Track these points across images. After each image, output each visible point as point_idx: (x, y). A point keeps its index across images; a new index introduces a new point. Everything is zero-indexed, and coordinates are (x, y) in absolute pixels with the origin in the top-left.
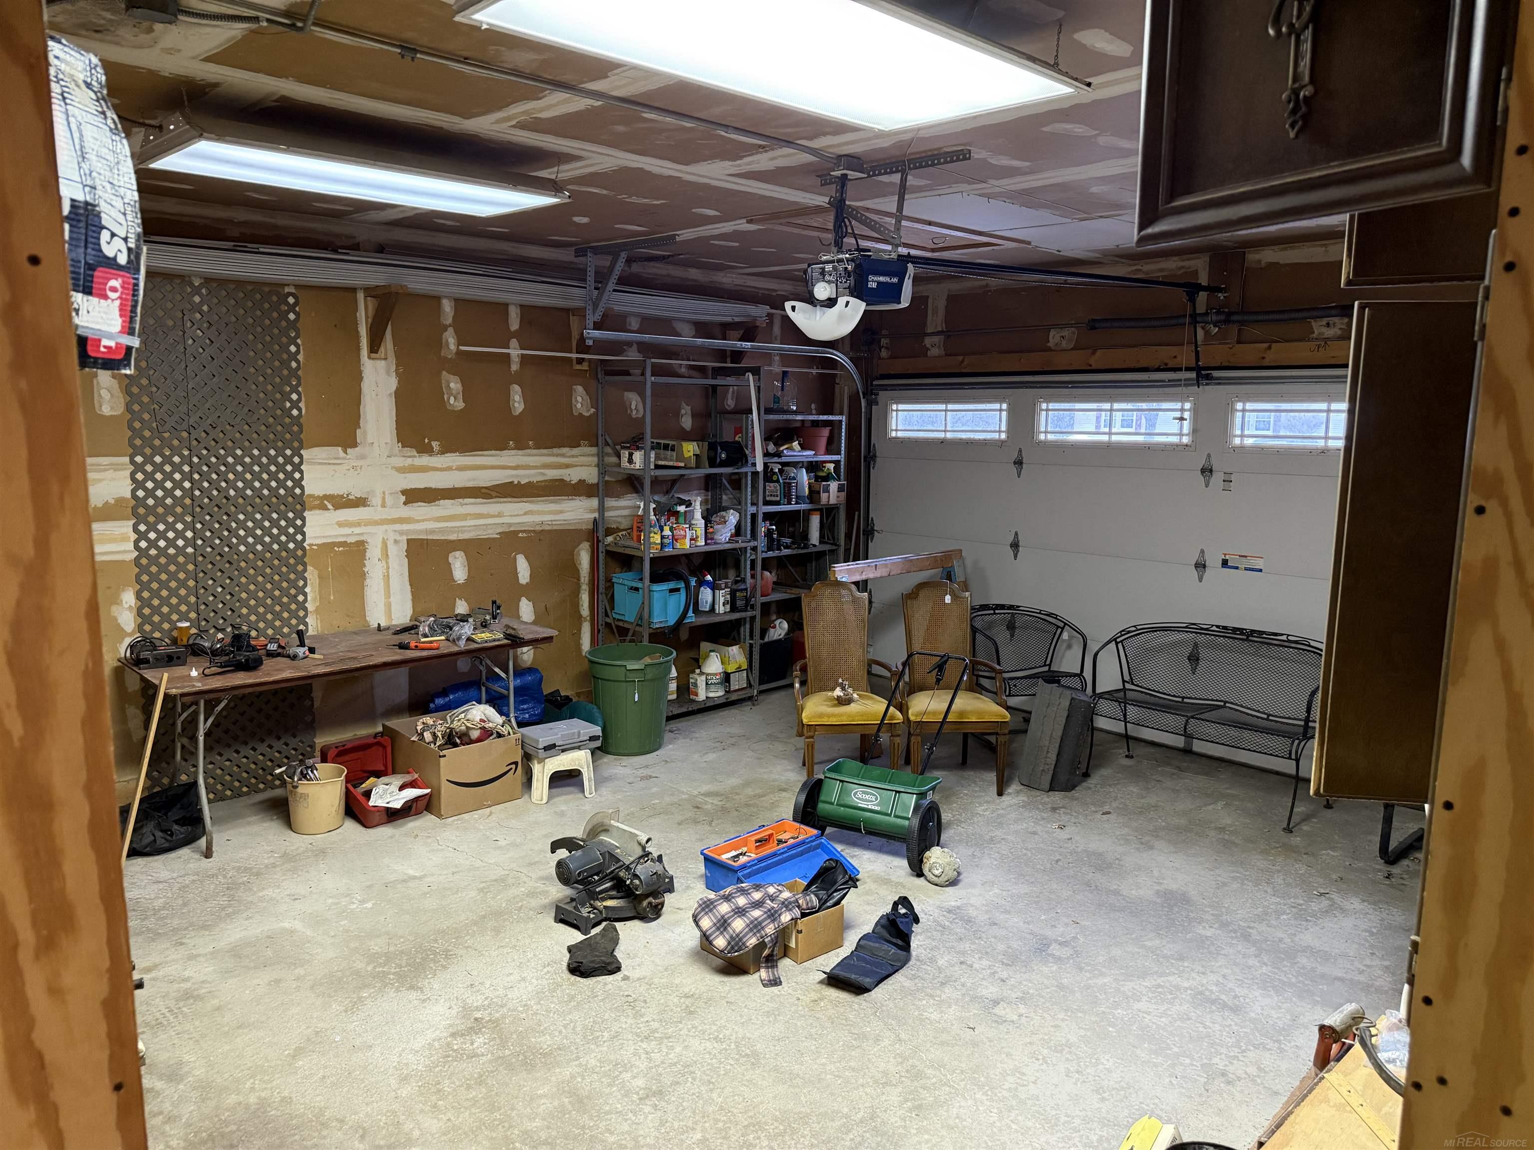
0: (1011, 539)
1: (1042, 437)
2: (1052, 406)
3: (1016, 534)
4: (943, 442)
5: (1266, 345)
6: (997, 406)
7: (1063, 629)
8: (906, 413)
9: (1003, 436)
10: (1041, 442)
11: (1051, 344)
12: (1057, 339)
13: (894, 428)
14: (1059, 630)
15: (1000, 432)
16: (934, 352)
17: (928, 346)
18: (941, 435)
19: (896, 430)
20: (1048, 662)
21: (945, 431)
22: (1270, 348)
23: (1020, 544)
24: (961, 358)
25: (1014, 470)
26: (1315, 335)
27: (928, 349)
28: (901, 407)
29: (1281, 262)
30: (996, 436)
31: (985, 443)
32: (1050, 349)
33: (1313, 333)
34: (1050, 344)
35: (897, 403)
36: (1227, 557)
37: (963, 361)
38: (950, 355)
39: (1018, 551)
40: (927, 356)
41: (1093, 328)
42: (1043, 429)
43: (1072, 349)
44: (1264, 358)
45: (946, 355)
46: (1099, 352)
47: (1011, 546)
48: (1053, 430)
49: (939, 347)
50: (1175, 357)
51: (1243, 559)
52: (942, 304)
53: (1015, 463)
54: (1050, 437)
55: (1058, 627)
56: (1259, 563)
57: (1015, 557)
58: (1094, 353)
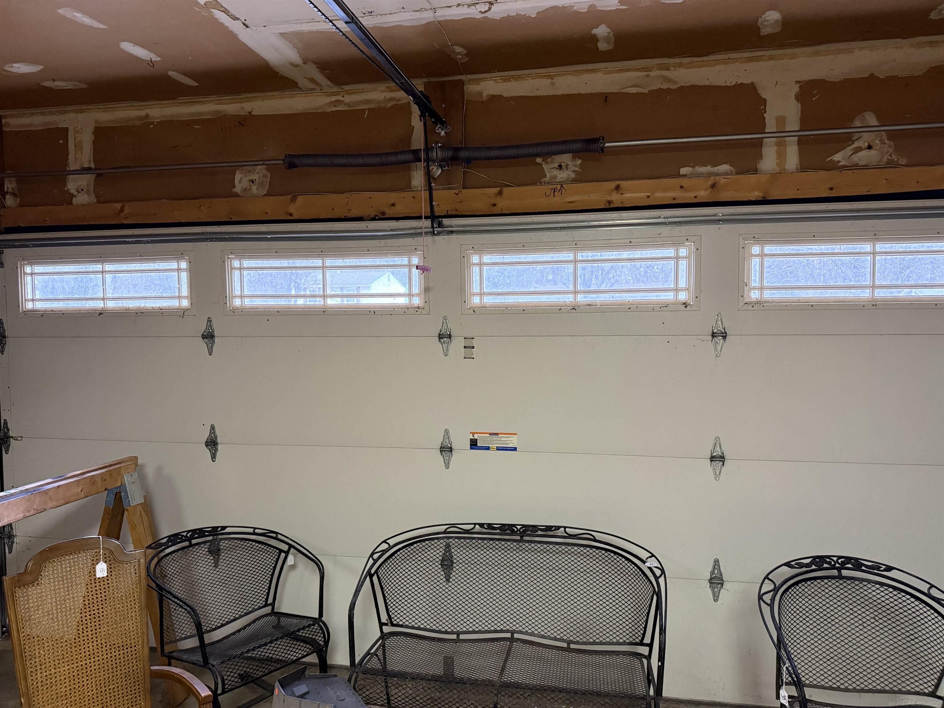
0: (205, 435)
1: (237, 303)
2: (246, 263)
3: (213, 428)
4: (101, 313)
5: (495, 190)
6: (173, 265)
7: (287, 553)
8: (47, 277)
9: (185, 303)
10: (237, 309)
11: (238, 189)
12: (245, 183)
13: (30, 296)
14: (283, 555)
15: (179, 297)
16: (81, 199)
17: (73, 191)
18: (100, 305)
19: (33, 300)
20: (270, 601)
21: (103, 299)
22: (500, 193)
23: (219, 440)
24: (118, 206)
25: (202, 345)
26: (546, 179)
27: (72, 196)
28: (38, 269)
29: (505, 95)
30: (174, 303)
31: (161, 313)
32: (237, 195)
33: (545, 176)
34: (234, 190)
35: (31, 264)
36: (476, 436)
37: (122, 210)
38: (104, 202)
39: (216, 450)
40: (72, 204)
41: (292, 166)
42: (237, 292)
43: (265, 195)
44: (494, 205)
45: (99, 202)
46: (300, 199)
47: (207, 444)
48: (250, 293)
49: (88, 192)
50: (393, 205)
51: (494, 438)
52: (87, 138)
53: (204, 337)
54: (247, 302)
55: (281, 551)
56: (512, 442)
57: (213, 457)
58: (294, 199)
